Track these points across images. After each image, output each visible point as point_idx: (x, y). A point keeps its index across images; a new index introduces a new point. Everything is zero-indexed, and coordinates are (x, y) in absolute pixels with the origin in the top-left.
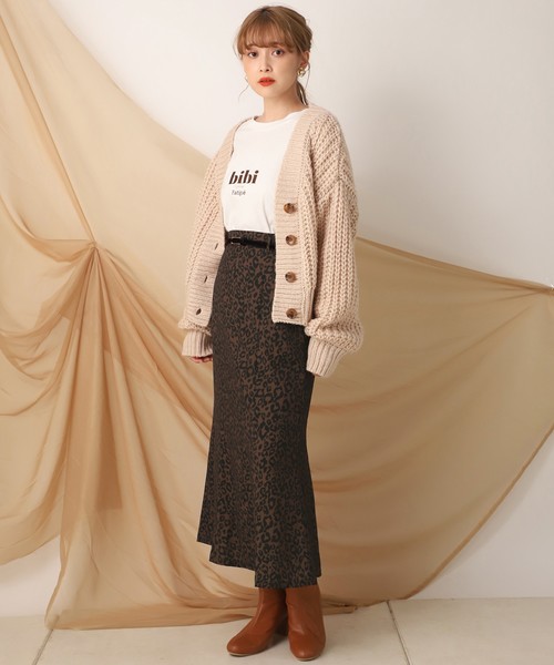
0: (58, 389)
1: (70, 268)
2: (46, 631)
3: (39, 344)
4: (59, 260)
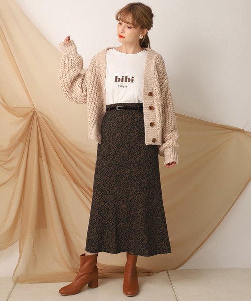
0: (18, 174)
1: (23, 120)
2: (13, 284)
3: (10, 154)
4: (18, 117)
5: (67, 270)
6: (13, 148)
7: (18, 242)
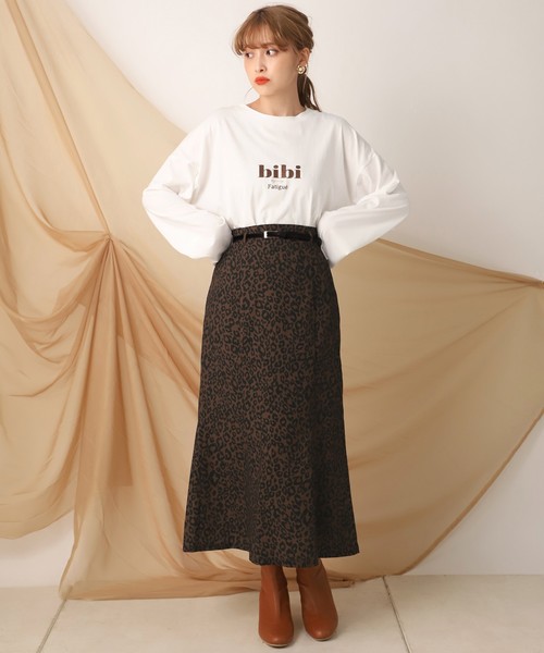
0: (74, 370)
1: (87, 257)
2: (60, 601)
3: (56, 329)
4: (76, 251)
5: (173, 573)
6: (64, 315)
7: (72, 514)
